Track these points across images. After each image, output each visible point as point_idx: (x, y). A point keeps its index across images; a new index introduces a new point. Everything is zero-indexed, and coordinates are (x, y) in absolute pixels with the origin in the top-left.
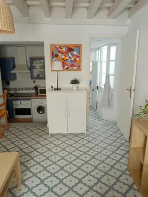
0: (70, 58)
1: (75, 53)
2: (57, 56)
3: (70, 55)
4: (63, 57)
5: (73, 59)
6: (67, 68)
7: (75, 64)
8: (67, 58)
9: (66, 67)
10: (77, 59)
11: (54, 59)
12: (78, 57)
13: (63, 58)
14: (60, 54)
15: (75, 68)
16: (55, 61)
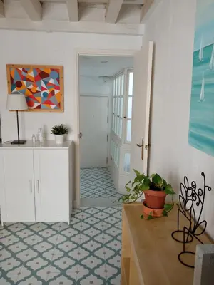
0: (43, 89)
1: (52, 81)
2: (19, 85)
3: (43, 85)
4: (31, 87)
5: (48, 92)
6: (39, 107)
7: (52, 99)
8: (38, 89)
9: (36, 105)
10: (56, 92)
11: (15, 90)
12: (58, 88)
13: (30, 90)
14: (24, 82)
15: (53, 107)
16: (16, 93)
